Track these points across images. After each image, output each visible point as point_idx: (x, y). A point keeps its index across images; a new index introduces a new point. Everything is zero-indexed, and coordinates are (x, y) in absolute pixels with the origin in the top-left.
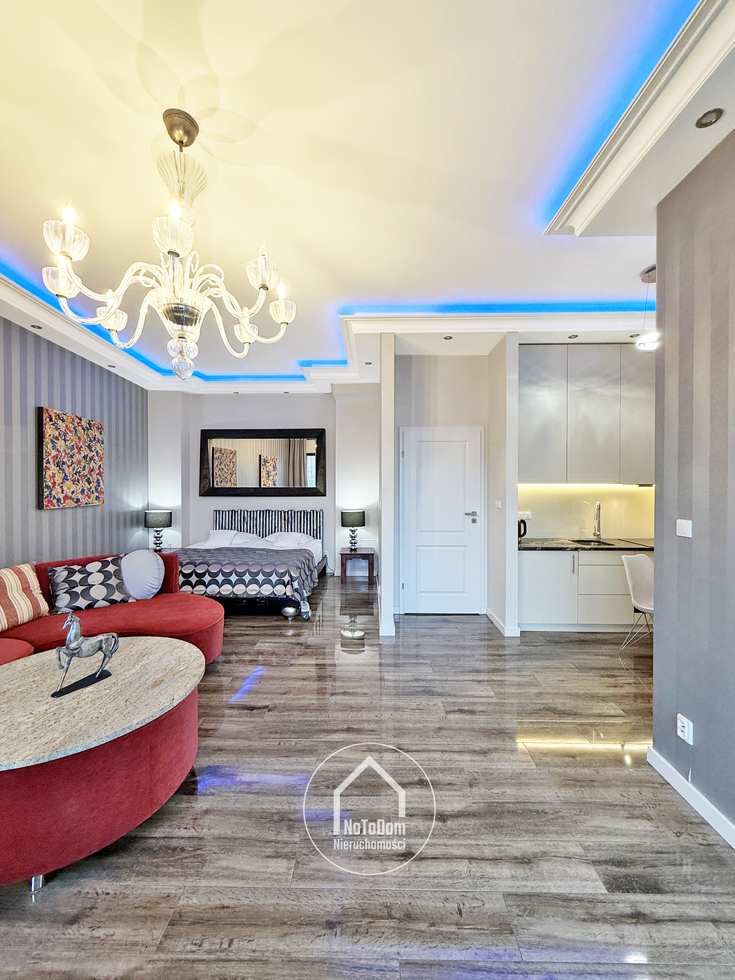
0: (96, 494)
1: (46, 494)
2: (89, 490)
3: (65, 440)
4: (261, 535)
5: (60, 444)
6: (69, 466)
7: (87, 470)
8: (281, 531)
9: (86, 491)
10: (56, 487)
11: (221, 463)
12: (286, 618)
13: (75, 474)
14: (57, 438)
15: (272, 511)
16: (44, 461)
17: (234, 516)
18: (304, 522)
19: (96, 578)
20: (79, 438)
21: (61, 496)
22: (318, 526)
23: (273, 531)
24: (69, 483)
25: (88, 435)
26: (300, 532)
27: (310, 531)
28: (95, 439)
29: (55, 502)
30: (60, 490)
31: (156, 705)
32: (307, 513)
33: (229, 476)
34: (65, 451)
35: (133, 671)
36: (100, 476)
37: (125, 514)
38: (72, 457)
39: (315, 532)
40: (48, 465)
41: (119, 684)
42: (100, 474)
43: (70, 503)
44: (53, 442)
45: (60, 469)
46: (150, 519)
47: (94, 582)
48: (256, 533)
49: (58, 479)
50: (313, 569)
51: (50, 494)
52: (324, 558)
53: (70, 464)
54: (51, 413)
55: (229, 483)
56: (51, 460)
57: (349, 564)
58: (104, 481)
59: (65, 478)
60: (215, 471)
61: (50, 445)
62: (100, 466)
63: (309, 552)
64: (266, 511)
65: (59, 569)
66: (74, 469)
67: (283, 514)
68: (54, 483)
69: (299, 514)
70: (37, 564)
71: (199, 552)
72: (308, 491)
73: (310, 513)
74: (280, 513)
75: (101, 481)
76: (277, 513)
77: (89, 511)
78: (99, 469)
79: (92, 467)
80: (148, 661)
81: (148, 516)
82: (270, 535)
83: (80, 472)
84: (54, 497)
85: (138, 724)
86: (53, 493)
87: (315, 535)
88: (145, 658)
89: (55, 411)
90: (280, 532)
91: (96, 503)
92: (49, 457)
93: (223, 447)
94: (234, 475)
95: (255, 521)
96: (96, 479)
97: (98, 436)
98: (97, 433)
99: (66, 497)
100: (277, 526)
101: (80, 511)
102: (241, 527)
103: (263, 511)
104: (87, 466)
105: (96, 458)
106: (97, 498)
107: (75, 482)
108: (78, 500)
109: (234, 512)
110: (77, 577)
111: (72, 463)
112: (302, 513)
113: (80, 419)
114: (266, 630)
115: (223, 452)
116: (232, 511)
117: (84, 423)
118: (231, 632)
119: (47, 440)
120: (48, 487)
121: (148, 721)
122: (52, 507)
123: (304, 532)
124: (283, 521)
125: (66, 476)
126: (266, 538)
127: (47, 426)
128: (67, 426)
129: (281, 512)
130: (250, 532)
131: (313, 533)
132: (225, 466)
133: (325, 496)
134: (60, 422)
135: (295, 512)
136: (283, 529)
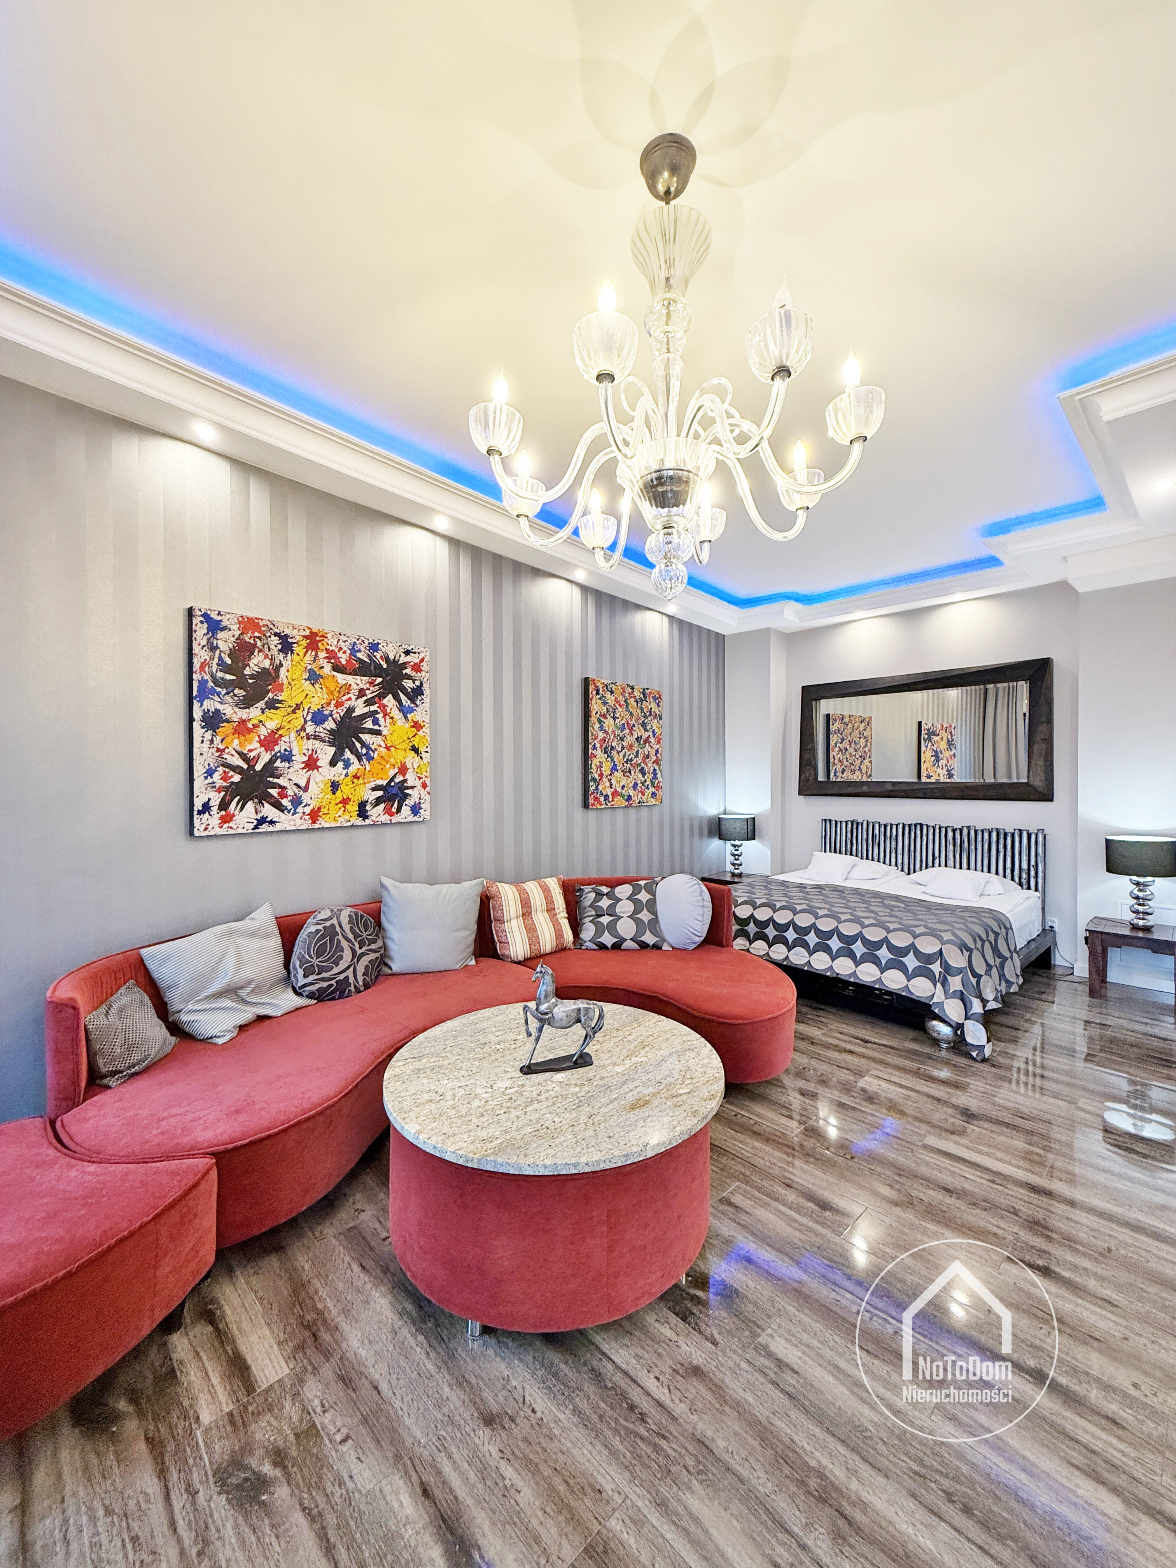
0: (652, 790)
1: (591, 789)
2: (643, 783)
3: (614, 718)
4: (906, 870)
5: (609, 723)
6: (618, 752)
7: (641, 756)
8: (946, 866)
9: (640, 785)
10: (604, 780)
11: (843, 740)
12: (936, 1042)
13: (626, 762)
14: (605, 716)
15: (928, 826)
16: (590, 746)
17: (855, 831)
18: (998, 851)
19: (625, 908)
20: (631, 714)
21: (609, 792)
22: (1033, 862)
23: (930, 863)
24: (618, 774)
25: (642, 709)
26: (989, 871)
27: (1013, 871)
28: (651, 714)
29: (602, 799)
30: (608, 784)
31: (622, 1143)
32: (1005, 834)
33: (858, 762)
34: (614, 732)
35: (619, 1069)
36: (658, 764)
37: (691, 819)
38: (622, 739)
39: (1024, 876)
40: (594, 752)
41: (595, 1084)
42: (657, 762)
43: (620, 801)
44: (600, 721)
45: (608, 756)
46: (725, 826)
47: (623, 912)
48: (896, 865)
49: (606, 769)
50: (1007, 954)
51: (597, 789)
52: (1048, 932)
53: (619, 749)
54: (598, 684)
55: (858, 773)
56: (598, 745)
57: (1115, 956)
58: (664, 772)
59: (614, 768)
60: (832, 753)
61: (597, 726)
62: (657, 751)
63: (999, 916)
64: (916, 825)
65: (587, 889)
66: (624, 756)
67: (950, 834)
68: (601, 775)
69: (986, 835)
70: (565, 878)
71: (788, 887)
72: (1009, 791)
73: (1013, 835)
74: (943, 831)
75: (658, 771)
76: (937, 831)
77: (644, 812)
78: (656, 754)
79: (646, 753)
80: (644, 1059)
81: (723, 823)
82: (924, 871)
83: (631, 760)
84: (602, 794)
85: (587, 1164)
86: (600, 787)
87: (1024, 881)
88: (643, 1052)
89: (603, 681)
90: (943, 868)
91: (652, 801)
92: (596, 741)
93: (846, 713)
94: (867, 760)
95: (894, 844)
96: (652, 769)
97: (655, 709)
98: (653, 705)
99: (615, 794)
100: (937, 854)
101: (632, 812)
102: (867, 851)
103: (910, 826)
104: (641, 751)
105: (652, 740)
106: (654, 795)
107: (626, 773)
108: (629, 798)
109: (856, 824)
110: (605, 903)
111: (623, 748)
112: (994, 834)
113: (633, 688)
114: (889, 1053)
115: (847, 720)
116: (852, 822)
117: (636, 693)
118: (822, 1037)
119: (593, 719)
120: (594, 780)
121: (602, 1166)
122: (599, 807)
123: (997, 873)
124: (951, 847)
125: (615, 765)
126: (912, 876)
127: (594, 701)
128: (616, 699)
129: (946, 828)
130: (884, 863)
131: (1020, 878)
132: (850, 743)
133: (1051, 800)
134: (608, 695)
135: (976, 832)
136: (951, 862)
